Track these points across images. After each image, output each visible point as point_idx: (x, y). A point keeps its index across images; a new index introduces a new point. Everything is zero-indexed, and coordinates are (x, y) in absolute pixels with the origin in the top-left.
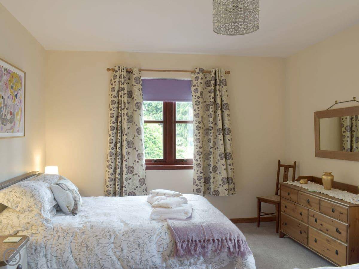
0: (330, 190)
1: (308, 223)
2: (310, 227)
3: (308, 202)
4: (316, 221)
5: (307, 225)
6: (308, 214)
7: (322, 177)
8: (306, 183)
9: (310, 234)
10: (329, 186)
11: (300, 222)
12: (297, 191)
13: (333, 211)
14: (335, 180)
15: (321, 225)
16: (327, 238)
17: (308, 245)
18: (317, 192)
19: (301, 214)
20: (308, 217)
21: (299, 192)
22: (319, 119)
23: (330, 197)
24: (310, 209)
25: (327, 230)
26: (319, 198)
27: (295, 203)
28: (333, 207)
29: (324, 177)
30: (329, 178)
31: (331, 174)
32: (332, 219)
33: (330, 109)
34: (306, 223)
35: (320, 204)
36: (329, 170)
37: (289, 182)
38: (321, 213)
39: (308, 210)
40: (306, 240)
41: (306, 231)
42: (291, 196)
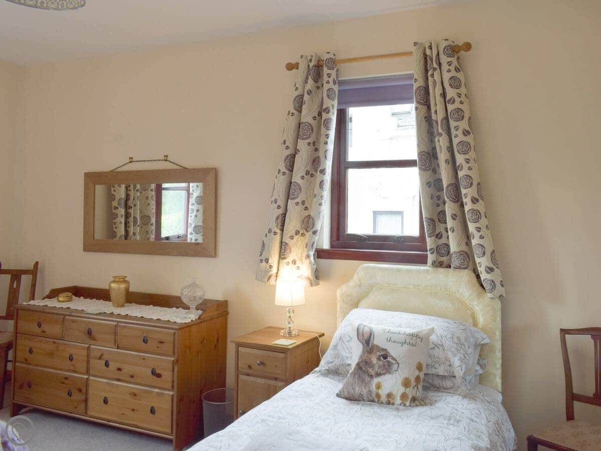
0: (123, 306)
1: (88, 372)
2: (91, 378)
3: (89, 333)
4: (107, 364)
5: (86, 377)
6: (88, 356)
7: (109, 286)
8: (70, 300)
9: (91, 392)
10: (122, 299)
11: (66, 373)
12: (63, 317)
13: (145, 341)
14: (131, 289)
15: (119, 369)
16: (133, 391)
17: (86, 413)
18: (105, 313)
19: (71, 359)
20: (88, 362)
21: (67, 317)
22: (95, 186)
23: (136, 318)
24: (92, 346)
25: (132, 377)
26: (116, 323)
27: (55, 340)
28: (145, 335)
29: (113, 285)
30: (123, 286)
31: (126, 279)
32: (142, 354)
33: (117, 170)
34: (83, 374)
35: (115, 334)
36: (121, 273)
38: (118, 348)
39: (88, 348)
40: (83, 405)
41: (84, 390)
42: (46, 328)
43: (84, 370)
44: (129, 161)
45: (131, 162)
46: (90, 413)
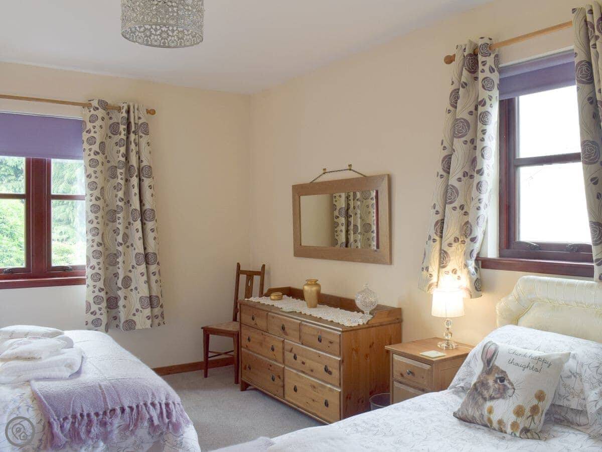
0: (315, 307)
1: (284, 362)
2: (286, 368)
3: (283, 328)
4: (295, 358)
5: (283, 366)
6: (283, 349)
7: (304, 288)
8: (280, 299)
9: (286, 379)
10: (314, 300)
11: (271, 361)
12: (267, 311)
13: (320, 340)
14: (323, 291)
15: (303, 363)
16: (312, 383)
17: (284, 397)
18: (296, 312)
19: (273, 349)
20: (283, 353)
21: (269, 313)
22: (299, 197)
23: (316, 319)
24: (285, 340)
25: (312, 371)
26: (299, 322)
27: (264, 333)
28: (319, 334)
29: (306, 288)
30: (314, 289)
31: (317, 282)
32: (318, 352)
33: (314, 182)
34: (280, 363)
35: (300, 331)
36: (314, 278)
37: (254, 299)
38: (302, 344)
39: (283, 342)
40: (281, 390)
41: (281, 376)
42: (258, 320)
43: (281, 361)
44: (323, 172)
45: (324, 173)
46: (287, 398)
